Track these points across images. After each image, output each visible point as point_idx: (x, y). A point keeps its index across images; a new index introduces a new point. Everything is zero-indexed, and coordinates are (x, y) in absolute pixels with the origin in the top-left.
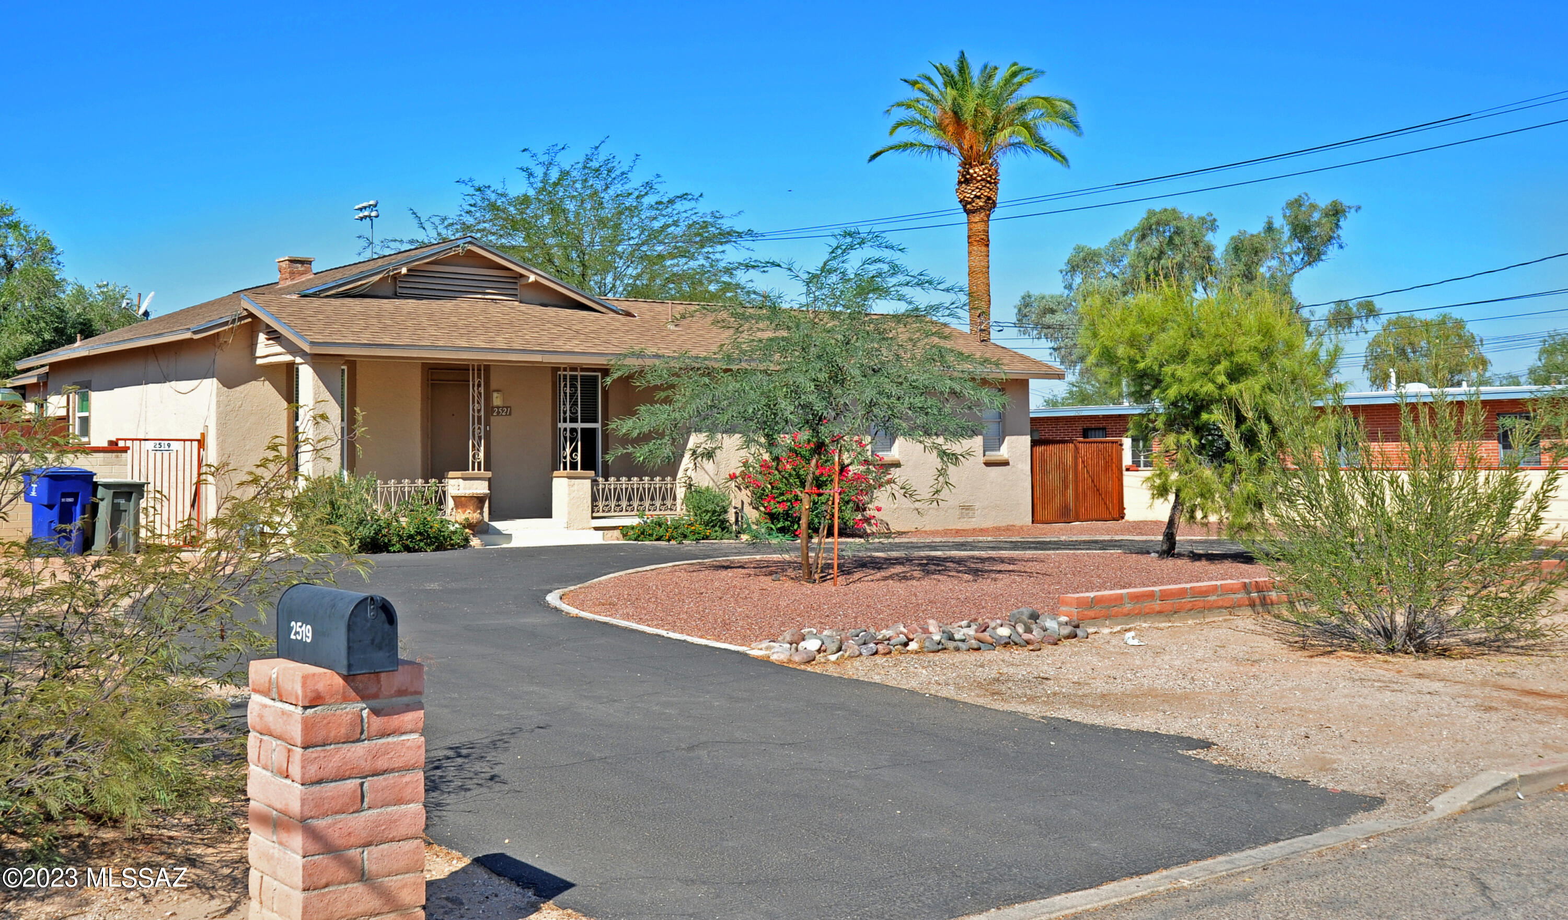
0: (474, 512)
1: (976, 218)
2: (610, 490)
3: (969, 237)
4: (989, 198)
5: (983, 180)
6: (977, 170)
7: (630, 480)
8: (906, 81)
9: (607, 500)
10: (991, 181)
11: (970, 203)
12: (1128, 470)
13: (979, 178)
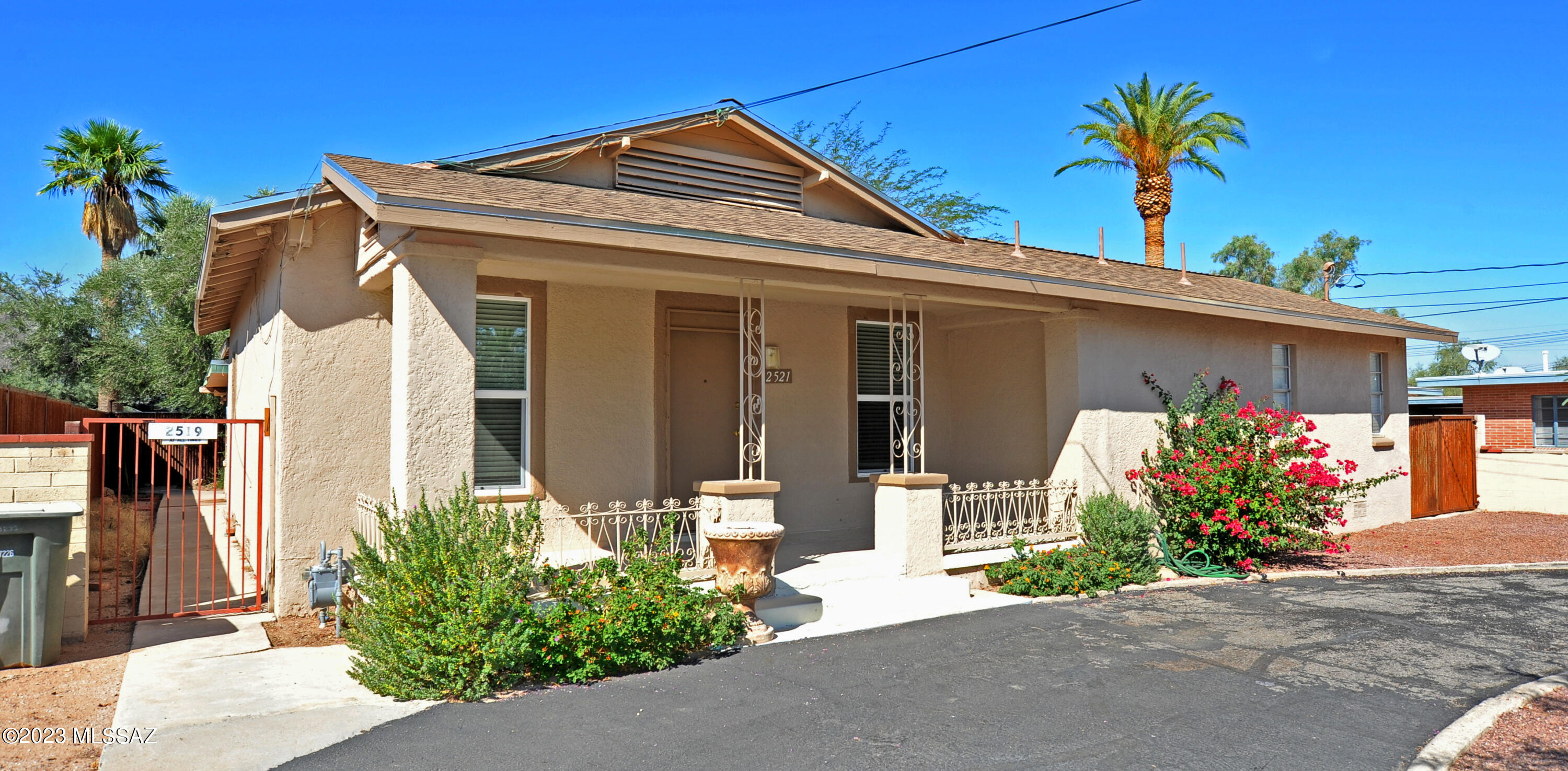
0: (754, 571)
1: (1154, 222)
2: (968, 504)
3: (1147, 238)
4: (1165, 204)
5: (1160, 188)
6: (1155, 179)
7: (996, 487)
8: (1088, 106)
9: (964, 521)
10: (1166, 189)
11: (1149, 208)
12: (1483, 451)
13: (1157, 186)
